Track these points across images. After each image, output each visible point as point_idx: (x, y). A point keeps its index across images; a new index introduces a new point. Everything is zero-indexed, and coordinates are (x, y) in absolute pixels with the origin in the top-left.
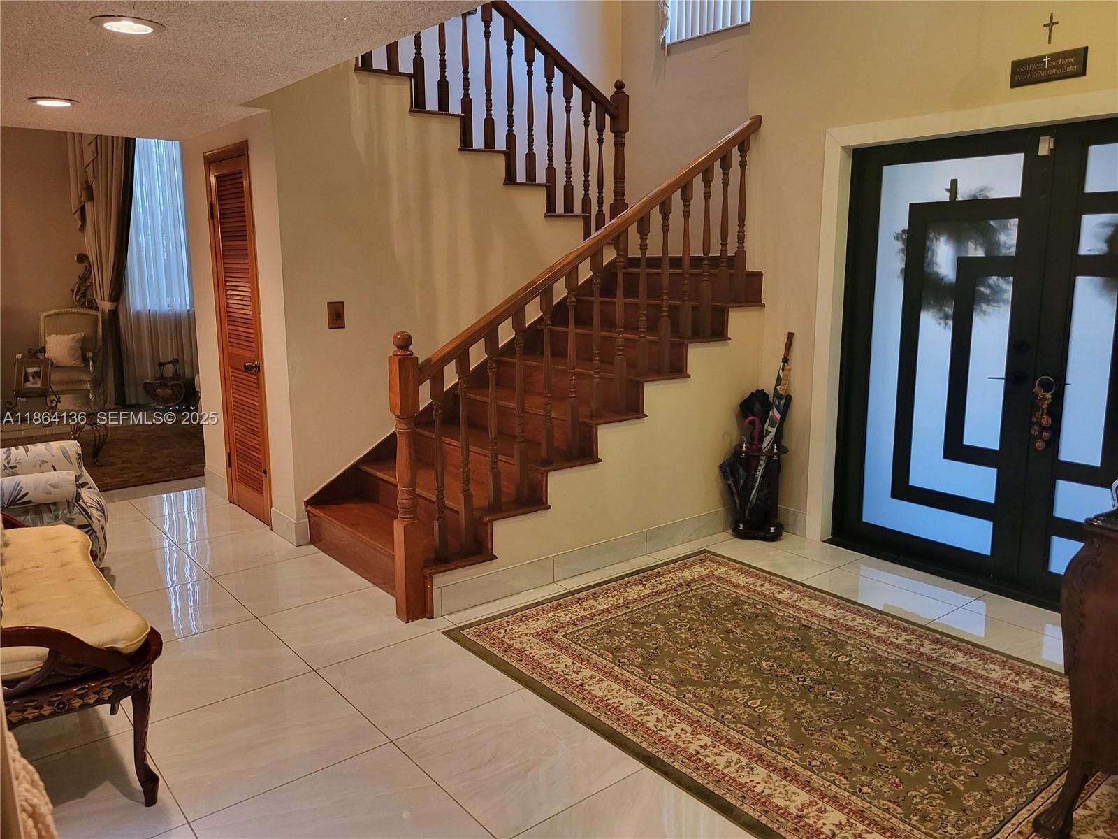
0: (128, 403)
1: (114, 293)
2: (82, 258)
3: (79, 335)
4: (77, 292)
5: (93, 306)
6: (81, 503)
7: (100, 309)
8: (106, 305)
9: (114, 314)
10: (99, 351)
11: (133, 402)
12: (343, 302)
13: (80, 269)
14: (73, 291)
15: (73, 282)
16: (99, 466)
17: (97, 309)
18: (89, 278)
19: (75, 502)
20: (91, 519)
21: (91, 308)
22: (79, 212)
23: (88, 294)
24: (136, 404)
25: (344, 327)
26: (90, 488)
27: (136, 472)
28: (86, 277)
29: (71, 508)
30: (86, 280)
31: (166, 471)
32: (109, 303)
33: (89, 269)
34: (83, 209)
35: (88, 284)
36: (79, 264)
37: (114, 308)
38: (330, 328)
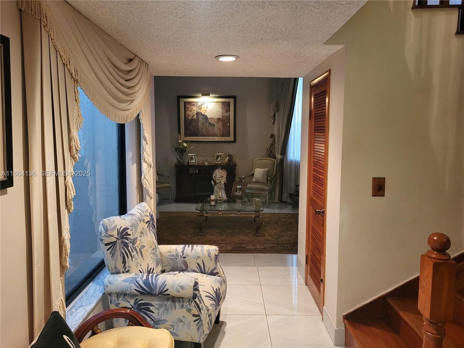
0: (283, 201)
1: (282, 152)
2: (272, 136)
3: (267, 169)
4: (269, 150)
5: (274, 157)
6: (197, 300)
7: (277, 158)
8: (279, 157)
9: (282, 160)
10: (274, 177)
11: (285, 201)
12: (385, 178)
13: (271, 141)
14: (267, 150)
15: (268, 146)
16: (258, 236)
17: (275, 158)
18: (274, 144)
19: (192, 299)
20: (200, 312)
21: (273, 158)
22: (273, 116)
23: (273, 151)
24: (286, 202)
25: (384, 196)
26: (219, 276)
27: (271, 244)
28: (273, 144)
29: (190, 303)
30: (273, 145)
31: (285, 246)
32: (280, 156)
33: (274, 140)
34: (275, 115)
35: (273, 147)
36: (271, 139)
37: (282, 158)
38: (372, 196)
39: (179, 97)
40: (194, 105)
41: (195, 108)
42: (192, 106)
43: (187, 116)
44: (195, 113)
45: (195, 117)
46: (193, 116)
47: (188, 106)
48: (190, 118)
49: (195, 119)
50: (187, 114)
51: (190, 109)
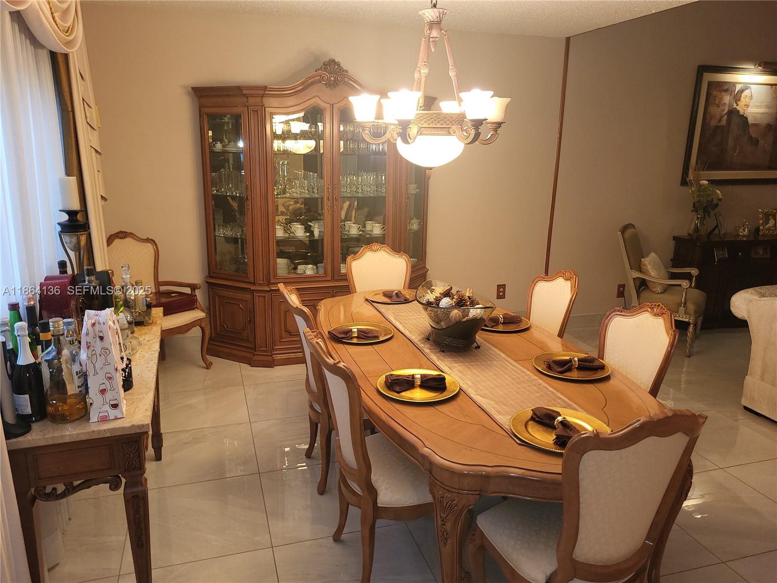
39: (703, 69)
40: (726, 91)
41: (727, 99)
42: (724, 93)
43: (708, 118)
44: (726, 111)
45: (724, 122)
46: (720, 120)
47: (715, 93)
48: (713, 123)
49: (723, 126)
50: (710, 114)
51: (717, 102)
